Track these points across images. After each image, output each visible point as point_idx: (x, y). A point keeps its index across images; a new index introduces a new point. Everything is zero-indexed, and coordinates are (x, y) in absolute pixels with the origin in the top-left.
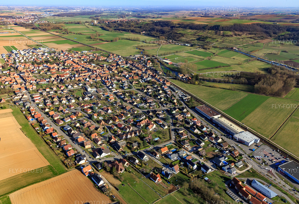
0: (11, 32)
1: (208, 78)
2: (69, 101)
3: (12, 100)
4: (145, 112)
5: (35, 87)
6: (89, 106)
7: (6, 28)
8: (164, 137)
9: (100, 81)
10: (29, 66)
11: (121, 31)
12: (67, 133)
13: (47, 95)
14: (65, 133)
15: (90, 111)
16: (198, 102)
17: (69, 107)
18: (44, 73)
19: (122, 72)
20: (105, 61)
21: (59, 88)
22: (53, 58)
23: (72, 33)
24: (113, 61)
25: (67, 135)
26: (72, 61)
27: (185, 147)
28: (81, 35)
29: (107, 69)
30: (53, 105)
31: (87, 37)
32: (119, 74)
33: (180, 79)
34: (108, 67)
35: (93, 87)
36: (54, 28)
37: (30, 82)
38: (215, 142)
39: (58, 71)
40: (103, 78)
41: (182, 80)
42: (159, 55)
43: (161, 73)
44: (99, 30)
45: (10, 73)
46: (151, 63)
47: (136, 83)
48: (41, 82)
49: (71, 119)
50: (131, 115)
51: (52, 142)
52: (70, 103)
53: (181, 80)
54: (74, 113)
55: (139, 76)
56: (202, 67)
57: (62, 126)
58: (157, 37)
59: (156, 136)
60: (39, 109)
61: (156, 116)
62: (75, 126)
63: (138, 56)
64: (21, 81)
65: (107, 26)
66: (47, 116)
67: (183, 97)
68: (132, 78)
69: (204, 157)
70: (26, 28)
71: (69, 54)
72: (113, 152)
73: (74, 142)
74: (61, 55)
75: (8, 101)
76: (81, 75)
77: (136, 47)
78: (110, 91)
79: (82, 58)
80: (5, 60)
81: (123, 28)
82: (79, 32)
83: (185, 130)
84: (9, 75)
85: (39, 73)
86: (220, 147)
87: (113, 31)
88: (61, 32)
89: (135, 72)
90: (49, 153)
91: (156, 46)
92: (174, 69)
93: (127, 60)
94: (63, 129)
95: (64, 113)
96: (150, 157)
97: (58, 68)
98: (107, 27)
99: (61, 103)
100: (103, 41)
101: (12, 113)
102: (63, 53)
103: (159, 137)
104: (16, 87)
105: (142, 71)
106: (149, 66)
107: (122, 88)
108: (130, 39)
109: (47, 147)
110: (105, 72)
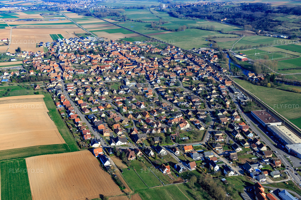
0: (62, 19)
1: (289, 80)
2: (103, 93)
3: (46, 88)
4: (184, 111)
5: (71, 77)
6: (121, 100)
7: (58, 14)
8: (195, 137)
9: (144, 75)
10: (71, 56)
11: (194, 18)
12: (90, 121)
13: (81, 85)
14: (88, 121)
15: (121, 104)
16: (260, 107)
17: (100, 98)
18: (85, 64)
19: (174, 67)
20: (159, 53)
21: (96, 80)
22: (99, 48)
23: (130, 20)
24: (169, 54)
25: (89, 123)
26: (119, 52)
27: (216, 150)
28: (140, 23)
29: (157, 63)
30: (85, 95)
31: (147, 25)
32: (170, 70)
33: (247, 79)
34: (159, 61)
35: (133, 82)
36: (110, 15)
37: (67, 72)
38: (257, 150)
39: (100, 62)
40: (149, 73)
41: (251, 80)
42: (233, 50)
43: (226, 70)
44: (165, 16)
45: (50, 61)
46: (217, 59)
47: (187, 80)
48: (78, 73)
49: (99, 109)
50: (166, 113)
51: (73, 127)
52: (103, 95)
53: (249, 80)
54: (103, 104)
55: (194, 73)
56: (289, 66)
57: (87, 114)
58: (242, 25)
59: (185, 135)
60: (70, 97)
61: (195, 117)
62: (100, 116)
63: (203, 49)
64: (60, 70)
65: (176, 11)
66: (75, 105)
67: (241, 99)
68: (183, 74)
69: (235, 162)
70: (79, 14)
71: (119, 44)
72: (130, 142)
73: (94, 130)
74: (109, 45)
75: (42, 88)
76: (124, 67)
77: (206, 38)
78: (152, 87)
79: (132, 50)
80: (49, 49)
81: (197, 14)
82: (138, 19)
83: (225, 134)
84: (49, 63)
85: (79, 63)
86: (260, 155)
87: (183, 18)
88: (117, 19)
89: (191, 67)
90: (68, 134)
91: (235, 37)
92: (246, 67)
93: (187, 54)
94: (88, 117)
95: (93, 104)
96: (169, 152)
97: (101, 60)
98: (176, 13)
99: (94, 94)
100: (165, 30)
101: (44, 98)
102: (112, 43)
103: (188, 137)
104: (53, 75)
105: (201, 67)
106: (214, 62)
107: (167, 84)
108: (201, 27)
109: (68, 130)
110: (153, 66)
